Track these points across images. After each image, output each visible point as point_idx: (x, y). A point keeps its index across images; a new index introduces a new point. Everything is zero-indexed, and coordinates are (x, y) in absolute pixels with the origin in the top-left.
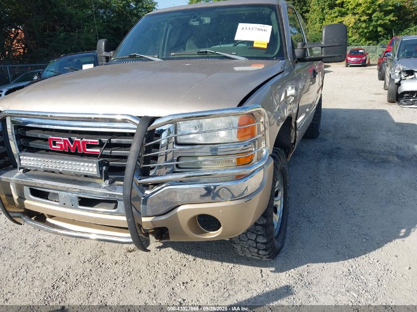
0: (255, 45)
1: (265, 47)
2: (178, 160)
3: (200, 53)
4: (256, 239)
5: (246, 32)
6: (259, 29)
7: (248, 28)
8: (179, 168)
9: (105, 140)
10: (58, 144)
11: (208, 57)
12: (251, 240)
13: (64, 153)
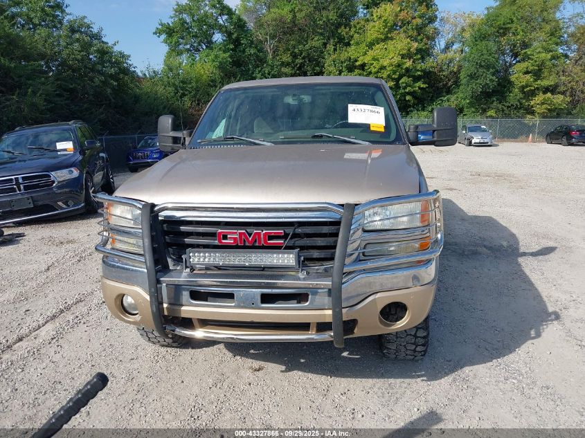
0: (372, 129)
1: (383, 130)
2: (364, 248)
3: (315, 137)
4: (415, 334)
5: (358, 114)
6: (372, 111)
7: (360, 110)
8: (365, 256)
9: (290, 231)
10: (230, 238)
11: (324, 142)
12: (410, 335)
13: (237, 247)
